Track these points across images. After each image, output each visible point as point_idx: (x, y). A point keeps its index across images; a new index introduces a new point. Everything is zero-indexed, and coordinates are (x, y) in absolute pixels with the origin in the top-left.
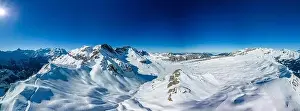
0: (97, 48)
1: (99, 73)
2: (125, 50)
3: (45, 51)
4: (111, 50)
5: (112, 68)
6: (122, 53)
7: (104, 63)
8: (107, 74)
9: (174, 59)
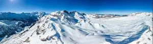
0: (62, 12)
1: (63, 20)
2: (74, 13)
3: (35, 13)
4: (67, 13)
5: (67, 18)
6: (72, 14)
7: (64, 17)
8: (66, 20)
9: (99, 17)
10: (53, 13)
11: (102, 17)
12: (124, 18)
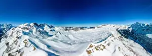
2: (43, 25)
4: (37, 25)
5: (39, 31)
6: (42, 26)
8: (38, 33)
9: (67, 30)
10: (22, 26)
11: (70, 30)
12: (92, 29)
